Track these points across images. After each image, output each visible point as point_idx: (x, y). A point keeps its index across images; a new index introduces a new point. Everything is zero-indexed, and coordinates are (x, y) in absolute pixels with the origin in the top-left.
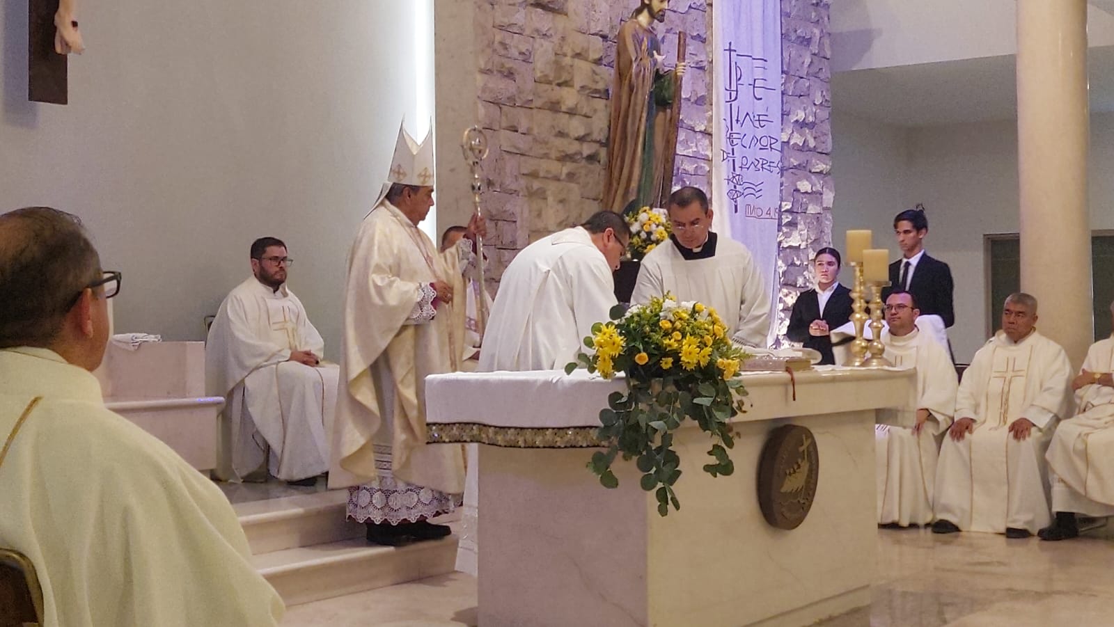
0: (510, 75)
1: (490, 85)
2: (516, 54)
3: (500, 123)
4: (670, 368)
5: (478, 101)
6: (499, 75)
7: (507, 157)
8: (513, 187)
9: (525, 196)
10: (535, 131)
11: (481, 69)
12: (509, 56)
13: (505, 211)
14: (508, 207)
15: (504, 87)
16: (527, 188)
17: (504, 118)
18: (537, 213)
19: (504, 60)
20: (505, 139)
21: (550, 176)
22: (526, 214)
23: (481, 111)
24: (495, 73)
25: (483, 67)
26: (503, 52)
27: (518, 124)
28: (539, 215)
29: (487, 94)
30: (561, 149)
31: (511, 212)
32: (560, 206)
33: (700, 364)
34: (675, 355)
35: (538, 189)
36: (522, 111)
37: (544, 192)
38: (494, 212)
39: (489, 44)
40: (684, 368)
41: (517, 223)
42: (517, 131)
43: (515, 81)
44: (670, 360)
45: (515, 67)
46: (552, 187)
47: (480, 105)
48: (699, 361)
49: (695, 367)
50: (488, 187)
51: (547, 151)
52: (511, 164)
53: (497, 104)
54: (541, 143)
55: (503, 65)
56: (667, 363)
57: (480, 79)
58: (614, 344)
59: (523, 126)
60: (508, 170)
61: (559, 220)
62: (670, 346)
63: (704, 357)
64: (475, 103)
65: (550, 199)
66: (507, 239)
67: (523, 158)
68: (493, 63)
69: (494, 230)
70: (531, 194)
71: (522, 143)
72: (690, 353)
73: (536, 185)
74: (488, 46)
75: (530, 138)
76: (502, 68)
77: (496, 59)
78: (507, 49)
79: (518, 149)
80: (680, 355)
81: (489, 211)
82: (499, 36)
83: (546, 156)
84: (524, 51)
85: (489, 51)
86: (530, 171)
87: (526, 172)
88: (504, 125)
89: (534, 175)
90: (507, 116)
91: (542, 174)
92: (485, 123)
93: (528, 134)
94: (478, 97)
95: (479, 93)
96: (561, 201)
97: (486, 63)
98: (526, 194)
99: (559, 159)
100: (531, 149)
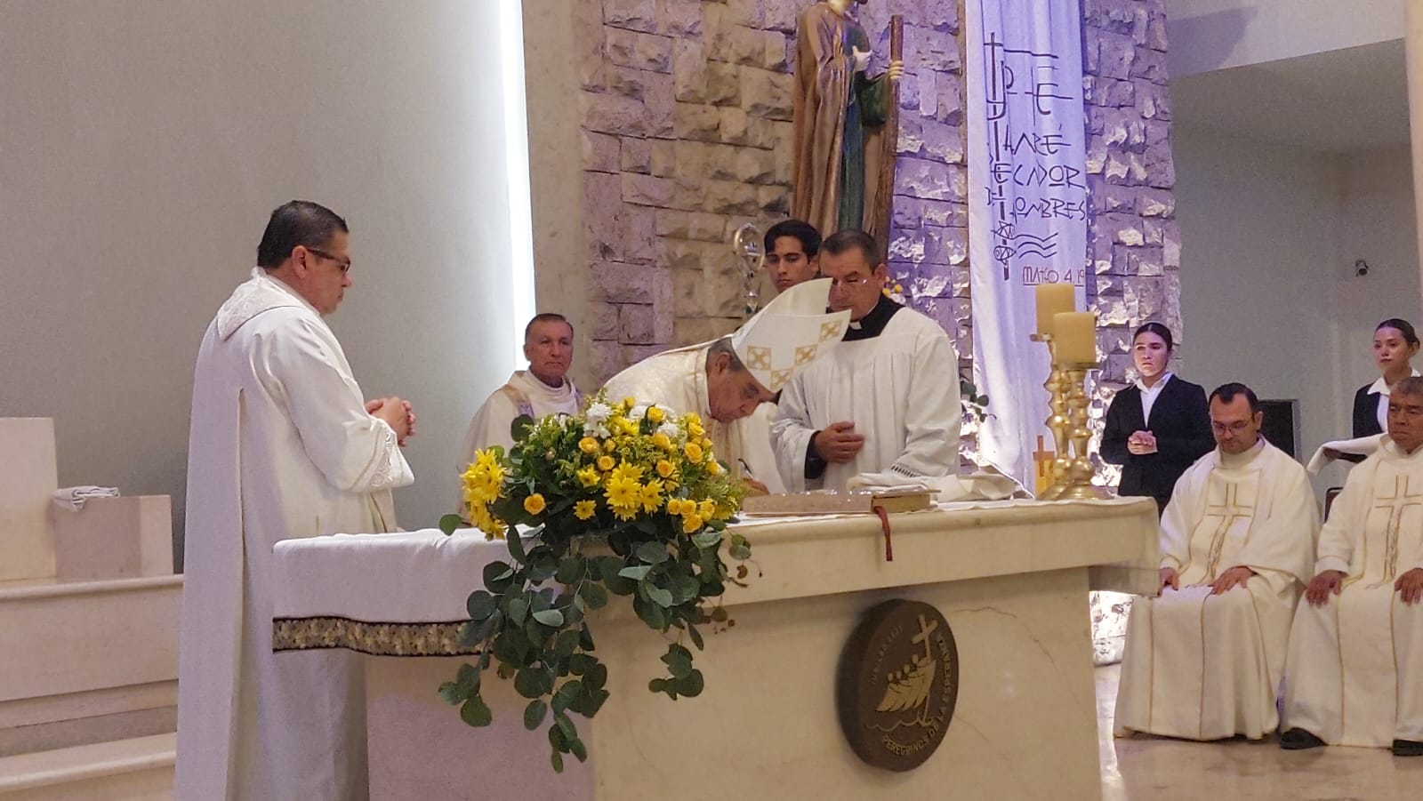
0: (633, 92)
1: (601, 108)
2: (643, 63)
3: (619, 162)
4: (592, 517)
5: (582, 132)
6: (616, 93)
7: (633, 211)
8: (646, 253)
9: (666, 267)
10: (679, 172)
11: (585, 86)
12: (631, 64)
13: (634, 291)
14: (637, 283)
15: (622, 110)
16: (668, 256)
17: (625, 154)
18: (686, 291)
19: (621, 71)
20: (629, 184)
21: (707, 236)
22: (668, 293)
23: (588, 146)
24: (609, 89)
25: (587, 82)
26: (620, 60)
27: (648, 162)
28: (690, 294)
29: (596, 121)
30: (721, 197)
31: (641, 291)
32: (724, 278)
33: (644, 508)
34: (598, 494)
35: (685, 257)
36: (655, 144)
37: (697, 259)
38: (613, 291)
39: (596, 48)
40: (616, 515)
41: (654, 306)
42: (649, 174)
43: (643, 102)
44: (592, 504)
45: (639, 80)
46: (709, 253)
47: (585, 137)
48: (642, 504)
49: (636, 514)
50: (604, 257)
51: (701, 201)
52: (640, 223)
53: (616, 135)
54: (688, 190)
55: (619, 79)
56: (584, 510)
57: (584, 101)
58: (490, 481)
59: (659, 164)
60: (636, 229)
61: (723, 300)
62: (587, 480)
63: (651, 496)
64: (578, 136)
65: (708, 272)
66: (637, 330)
67: (660, 213)
68: (604, 76)
69: (615, 319)
70: (676, 264)
71: (655, 189)
72: (623, 492)
73: (681, 250)
74: (595, 52)
75: (669, 183)
76: (619, 83)
77: (611, 70)
78: (625, 54)
79: (650, 199)
80: (605, 495)
81: (605, 290)
82: (612, 37)
83: (699, 208)
84: (653, 57)
85: (598, 58)
86: (672, 230)
87: (664, 233)
88: (626, 164)
89: (679, 236)
90: (630, 151)
91: (692, 234)
92: (595, 163)
93: (669, 178)
94: (583, 126)
95: (584, 121)
96: (726, 272)
97: (591, 78)
98: (668, 264)
99: (719, 212)
100: (672, 198)
